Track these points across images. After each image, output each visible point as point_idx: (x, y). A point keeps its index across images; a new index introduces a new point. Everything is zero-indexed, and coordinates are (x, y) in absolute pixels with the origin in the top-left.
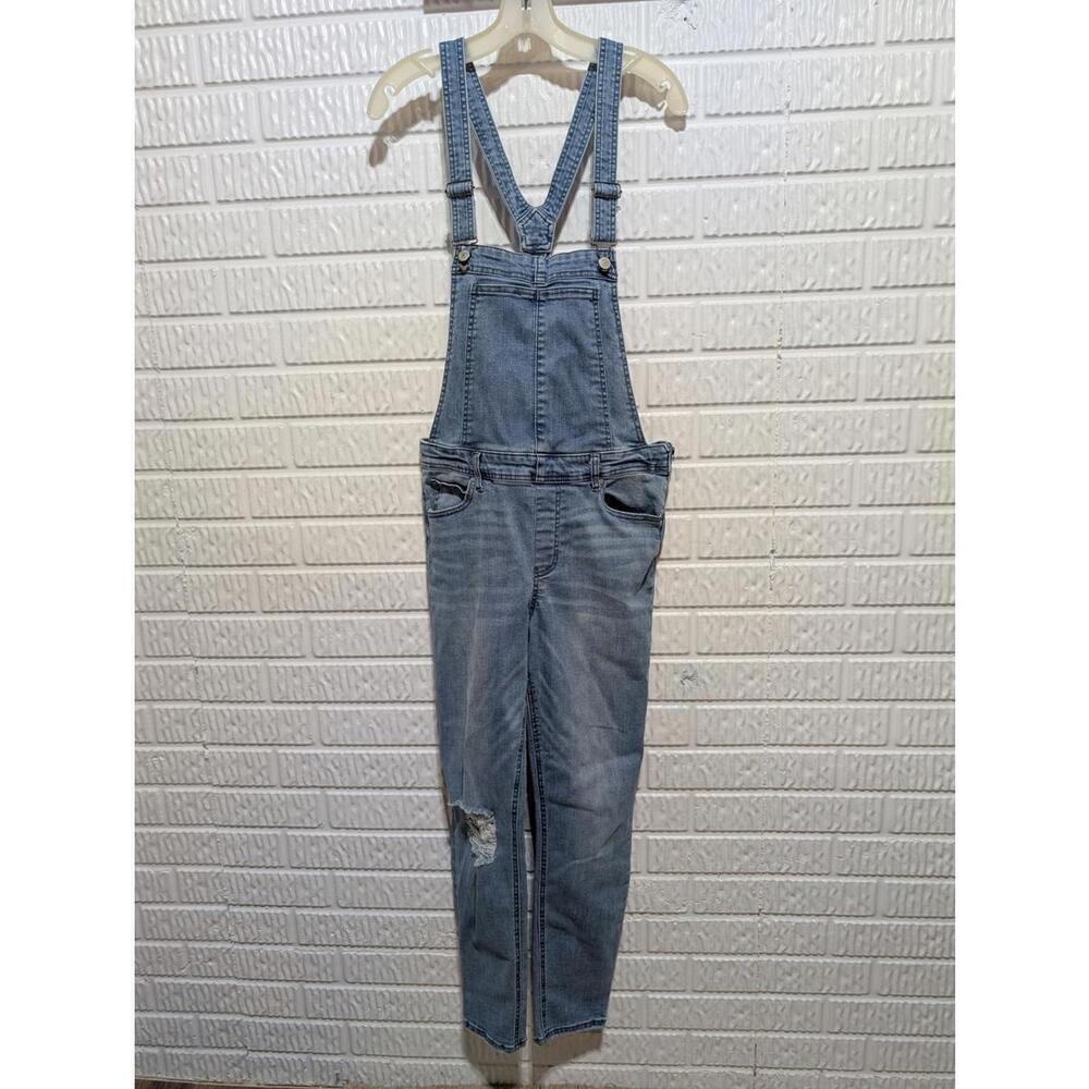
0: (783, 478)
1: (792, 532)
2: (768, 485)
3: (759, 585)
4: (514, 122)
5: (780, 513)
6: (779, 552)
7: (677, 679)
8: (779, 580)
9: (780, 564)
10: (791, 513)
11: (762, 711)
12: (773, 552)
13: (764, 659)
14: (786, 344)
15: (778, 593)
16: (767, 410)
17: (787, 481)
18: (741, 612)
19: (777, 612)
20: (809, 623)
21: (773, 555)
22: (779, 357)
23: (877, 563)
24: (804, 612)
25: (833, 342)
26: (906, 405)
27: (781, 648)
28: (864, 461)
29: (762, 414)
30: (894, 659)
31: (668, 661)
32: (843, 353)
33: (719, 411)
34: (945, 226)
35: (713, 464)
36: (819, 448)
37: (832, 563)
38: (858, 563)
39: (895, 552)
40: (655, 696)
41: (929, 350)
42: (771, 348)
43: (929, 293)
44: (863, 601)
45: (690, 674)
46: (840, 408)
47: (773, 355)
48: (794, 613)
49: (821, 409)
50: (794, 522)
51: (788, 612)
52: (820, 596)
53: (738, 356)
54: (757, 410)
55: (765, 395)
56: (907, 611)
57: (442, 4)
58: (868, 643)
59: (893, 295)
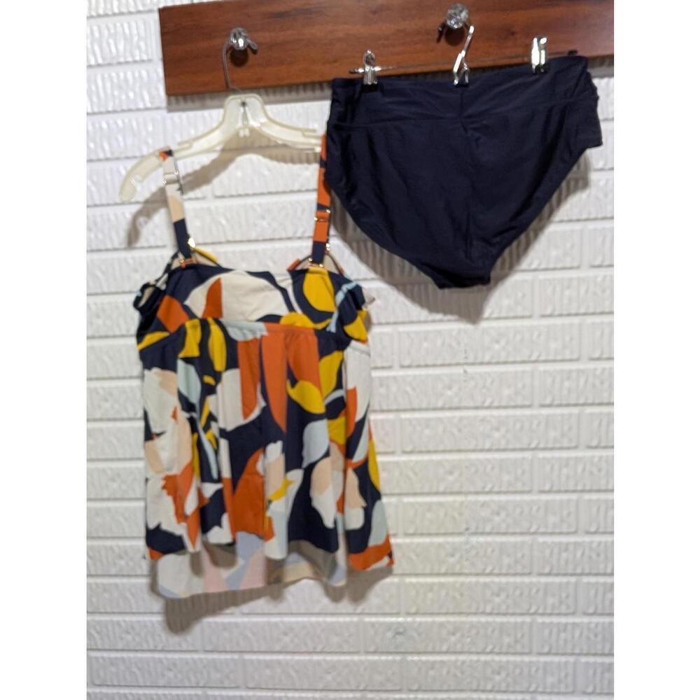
0: (473, 470)
1: (483, 514)
2: (461, 475)
3: (457, 556)
4: (241, 192)
5: (471, 498)
6: (473, 529)
7: (389, 634)
8: (473, 552)
9: (474, 539)
10: (482, 498)
11: (463, 662)
12: (467, 529)
13: (463, 619)
14: (471, 360)
15: (473, 563)
16: (458, 414)
17: (476, 472)
18: (443, 580)
19: (473, 579)
20: (501, 589)
21: (468, 532)
22: (465, 372)
23: (557, 539)
24: (496, 579)
25: (511, 359)
26: (575, 410)
27: (478, 609)
28: (541, 455)
29: (454, 417)
30: (577, 620)
31: (381, 619)
32: (520, 368)
33: (417, 415)
34: (600, 266)
35: (414, 458)
36: (503, 445)
37: (519, 539)
38: (541, 539)
39: (573, 530)
40: (372, 649)
41: (591, 365)
42: (458, 364)
43: (590, 320)
44: (547, 570)
45: (401, 630)
46: (518, 412)
47: (460, 370)
48: (487, 579)
49: (503, 413)
50: (484, 504)
51: (482, 579)
52: (509, 566)
53: (431, 371)
54: (448, 414)
55: (455, 402)
56: (585, 579)
57: (182, 104)
58: (553, 606)
59: (559, 321)
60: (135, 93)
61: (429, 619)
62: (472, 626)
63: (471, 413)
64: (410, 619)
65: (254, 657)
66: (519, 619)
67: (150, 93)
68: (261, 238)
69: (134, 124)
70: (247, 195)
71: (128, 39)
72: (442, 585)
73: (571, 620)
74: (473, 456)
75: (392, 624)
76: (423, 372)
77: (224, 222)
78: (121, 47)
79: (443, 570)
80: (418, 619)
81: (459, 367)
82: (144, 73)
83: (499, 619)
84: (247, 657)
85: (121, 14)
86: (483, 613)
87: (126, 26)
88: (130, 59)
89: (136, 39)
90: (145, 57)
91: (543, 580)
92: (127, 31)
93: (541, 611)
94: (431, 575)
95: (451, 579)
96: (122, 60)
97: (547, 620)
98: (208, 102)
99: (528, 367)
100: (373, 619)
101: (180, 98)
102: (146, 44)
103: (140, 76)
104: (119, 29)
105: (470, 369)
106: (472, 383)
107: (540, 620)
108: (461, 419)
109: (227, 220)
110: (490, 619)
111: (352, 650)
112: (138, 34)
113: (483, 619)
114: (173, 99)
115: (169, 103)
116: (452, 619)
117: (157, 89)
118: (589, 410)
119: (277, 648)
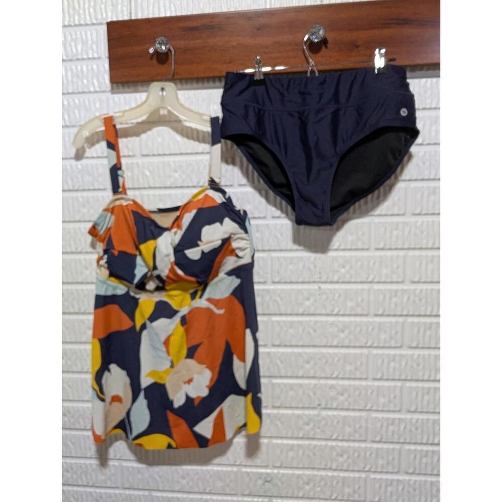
0: (324, 361)
1: (331, 394)
2: (315, 364)
5: (323, 382)
6: (323, 406)
7: (260, 482)
8: (323, 423)
9: (324, 413)
10: (330, 382)
12: (319, 405)
13: (315, 472)
14: (324, 279)
15: (323, 431)
16: (313, 319)
17: (327, 362)
18: (301, 442)
19: (323, 443)
20: (344, 451)
21: (319, 407)
22: (320, 288)
23: (386, 415)
24: (340, 444)
25: (353, 280)
26: (401, 320)
27: (326, 465)
28: (375, 351)
29: (310, 321)
30: (401, 477)
31: (255, 470)
32: (360, 286)
33: (284, 318)
34: (419, 214)
35: (281, 350)
36: (346, 343)
37: (357, 414)
38: (374, 415)
39: (398, 409)
40: (247, 492)
41: (413, 287)
42: (314, 282)
43: (411, 253)
44: (378, 439)
45: (269, 479)
46: (358, 319)
47: (316, 287)
48: (334, 444)
49: (347, 319)
50: (332, 387)
51: (330, 443)
52: (350, 434)
53: (294, 287)
54: (307, 319)
55: (312, 310)
56: (407, 447)
57: (121, 89)
58: (383, 466)
59: (389, 253)
60: (88, 81)
61: (290, 472)
62: (322, 478)
63: (324, 319)
64: (276, 471)
65: (159, 494)
66: (357, 475)
67: (98, 80)
68: (173, 186)
69: (87, 102)
70: (165, 155)
71: (84, 43)
72: (299, 446)
73: (395, 477)
74: (324, 350)
75: (262, 474)
76: (289, 287)
77: (148, 173)
78: (79, 48)
79: (301, 435)
80: (282, 471)
81: (315, 284)
82: (95, 67)
83: (342, 474)
84: (155, 494)
85: (81, 25)
86: (330, 469)
87: (83, 34)
88: (85, 57)
89: (90, 42)
90: (96, 56)
91: (375, 446)
92: (84, 37)
93: (373, 469)
94: (291, 438)
95: (307, 442)
96: (80, 57)
97: (378, 476)
98: (140, 88)
99: (366, 286)
100: (249, 470)
101: (120, 85)
102: (97, 47)
103: (92, 69)
104: (79, 35)
105: (323, 286)
106: (324, 297)
107: (373, 476)
108: (316, 322)
109: (150, 172)
110: (335, 474)
111: (232, 493)
112: (92, 40)
113: (330, 474)
114: (115, 85)
115: (112, 88)
116: (307, 472)
117: (104, 78)
118: (410, 320)
119: (177, 488)
